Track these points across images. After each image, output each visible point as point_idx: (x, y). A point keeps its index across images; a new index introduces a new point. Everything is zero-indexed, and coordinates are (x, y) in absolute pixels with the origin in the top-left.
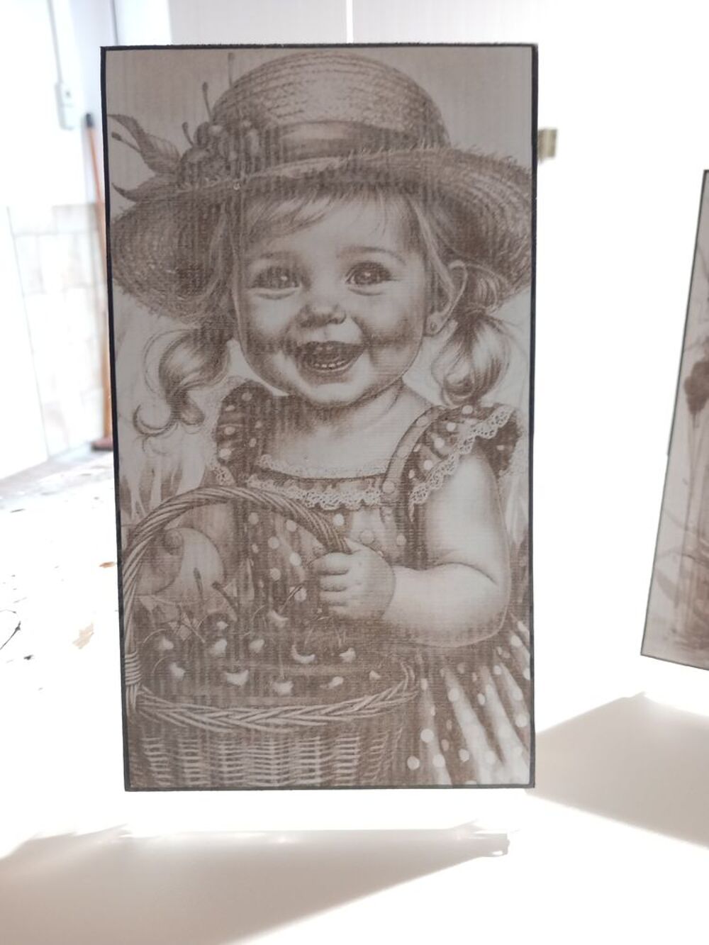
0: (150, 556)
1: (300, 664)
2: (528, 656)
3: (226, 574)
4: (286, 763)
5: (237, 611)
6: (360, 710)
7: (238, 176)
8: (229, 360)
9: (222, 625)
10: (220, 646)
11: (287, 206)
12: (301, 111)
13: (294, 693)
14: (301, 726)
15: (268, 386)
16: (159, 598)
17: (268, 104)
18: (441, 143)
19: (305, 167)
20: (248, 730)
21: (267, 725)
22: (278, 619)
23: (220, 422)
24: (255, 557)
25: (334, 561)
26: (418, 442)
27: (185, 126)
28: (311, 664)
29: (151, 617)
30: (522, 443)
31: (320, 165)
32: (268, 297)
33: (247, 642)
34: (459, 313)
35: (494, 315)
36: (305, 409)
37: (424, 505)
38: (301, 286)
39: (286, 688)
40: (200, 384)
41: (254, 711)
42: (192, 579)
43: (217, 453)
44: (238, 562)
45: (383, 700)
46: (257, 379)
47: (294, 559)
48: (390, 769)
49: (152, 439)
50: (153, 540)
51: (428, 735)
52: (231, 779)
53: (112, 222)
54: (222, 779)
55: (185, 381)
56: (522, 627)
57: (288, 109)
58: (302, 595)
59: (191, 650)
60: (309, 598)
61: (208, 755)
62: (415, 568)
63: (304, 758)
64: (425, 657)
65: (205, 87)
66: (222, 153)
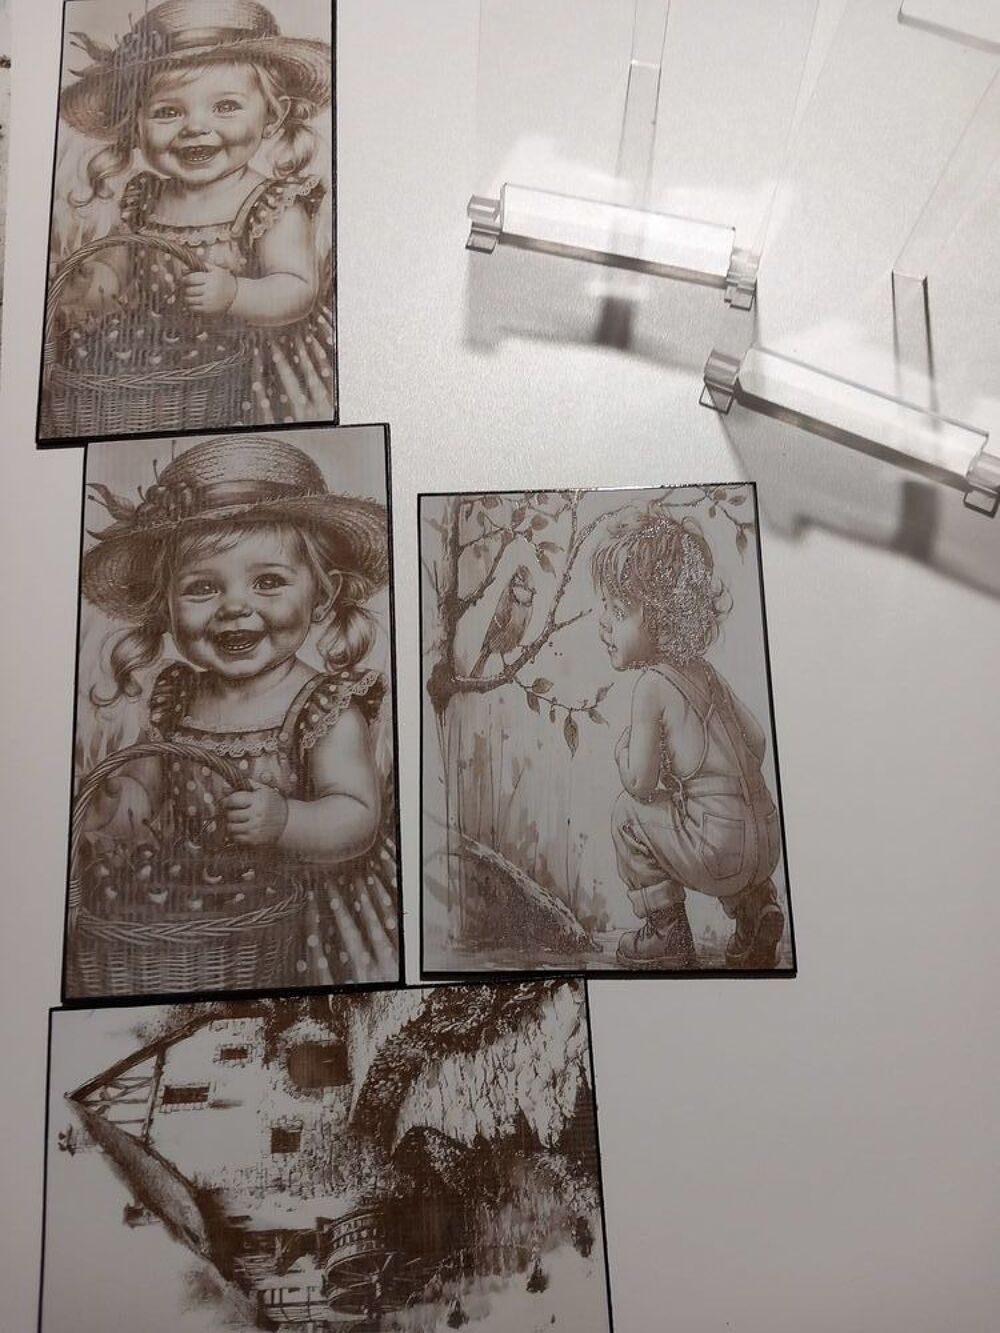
0: (96, 799)
1: (210, 884)
2: (395, 867)
3: (153, 813)
4: (196, 970)
5: (160, 841)
6: (258, 920)
7: (176, 520)
8: (163, 647)
9: (148, 854)
10: (146, 871)
11: (211, 539)
12: (222, 475)
13: (204, 908)
14: (209, 937)
15: (192, 665)
16: (100, 834)
17: (199, 471)
18: (323, 491)
19: (223, 512)
20: (165, 942)
21: (181, 937)
22: (193, 847)
23: (154, 693)
24: (176, 798)
25: (240, 798)
26: (307, 701)
27: (139, 489)
28: (219, 883)
29: (93, 849)
30: (388, 699)
31: (235, 510)
32: (194, 601)
33: (167, 867)
34: (336, 606)
35: (363, 606)
36: (220, 680)
37: (312, 749)
38: (219, 592)
39: (197, 905)
40: (140, 666)
41: (172, 925)
42: (127, 817)
43: (151, 717)
44: (163, 801)
45: (277, 911)
46: (184, 660)
47: (208, 798)
48: (282, 972)
49: (102, 709)
50: (98, 787)
51: (313, 941)
52: (149, 986)
53: (84, 554)
54: (142, 987)
55: (130, 664)
56: (390, 843)
57: (212, 474)
58: (213, 826)
59: (124, 875)
60: (218, 829)
61: (132, 965)
62: (304, 800)
63: (211, 965)
64: (311, 873)
65: (155, 462)
66: (165, 505)
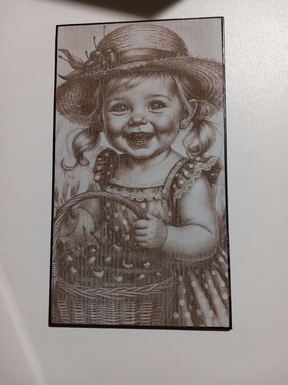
0: (65, 220)
1: (126, 268)
2: (227, 266)
3: (96, 228)
4: (119, 314)
5: (100, 244)
6: (152, 290)
7: (106, 70)
8: (100, 139)
9: (94, 250)
10: (93, 260)
11: (125, 80)
12: (131, 45)
13: (123, 281)
14: (126, 297)
15: (115, 150)
16: (68, 239)
17: (118, 43)
18: (186, 55)
19: (132, 66)
20: (103, 298)
21: (111, 296)
22: (117, 248)
23: (96, 165)
24: (108, 221)
25: (142, 223)
26: (177, 173)
27: (86, 52)
28: (131, 268)
29: (64, 246)
30: (222, 172)
31: (138, 64)
32: (116, 115)
33: (104, 258)
34: (193, 120)
35: (209, 120)
36: (130, 159)
37: (179, 199)
38: (130, 110)
39: (120, 279)
40: (88, 150)
41: (107, 289)
42: (82, 230)
43: (94, 178)
44: (101, 223)
45: (162, 286)
46: (111, 147)
47: (125, 222)
48: (166, 318)
49: (68, 172)
50: (67, 213)
51: (182, 302)
52: (95, 320)
53: (57, 88)
54: (91, 320)
55: (82, 148)
56: (224, 253)
57: (126, 45)
58: (128, 237)
59: (81, 261)
60: (131, 239)
61: (85, 309)
62: (176, 226)
63: (127, 311)
64: (181, 267)
65: (94, 38)
66: (100, 61)
